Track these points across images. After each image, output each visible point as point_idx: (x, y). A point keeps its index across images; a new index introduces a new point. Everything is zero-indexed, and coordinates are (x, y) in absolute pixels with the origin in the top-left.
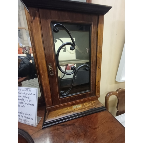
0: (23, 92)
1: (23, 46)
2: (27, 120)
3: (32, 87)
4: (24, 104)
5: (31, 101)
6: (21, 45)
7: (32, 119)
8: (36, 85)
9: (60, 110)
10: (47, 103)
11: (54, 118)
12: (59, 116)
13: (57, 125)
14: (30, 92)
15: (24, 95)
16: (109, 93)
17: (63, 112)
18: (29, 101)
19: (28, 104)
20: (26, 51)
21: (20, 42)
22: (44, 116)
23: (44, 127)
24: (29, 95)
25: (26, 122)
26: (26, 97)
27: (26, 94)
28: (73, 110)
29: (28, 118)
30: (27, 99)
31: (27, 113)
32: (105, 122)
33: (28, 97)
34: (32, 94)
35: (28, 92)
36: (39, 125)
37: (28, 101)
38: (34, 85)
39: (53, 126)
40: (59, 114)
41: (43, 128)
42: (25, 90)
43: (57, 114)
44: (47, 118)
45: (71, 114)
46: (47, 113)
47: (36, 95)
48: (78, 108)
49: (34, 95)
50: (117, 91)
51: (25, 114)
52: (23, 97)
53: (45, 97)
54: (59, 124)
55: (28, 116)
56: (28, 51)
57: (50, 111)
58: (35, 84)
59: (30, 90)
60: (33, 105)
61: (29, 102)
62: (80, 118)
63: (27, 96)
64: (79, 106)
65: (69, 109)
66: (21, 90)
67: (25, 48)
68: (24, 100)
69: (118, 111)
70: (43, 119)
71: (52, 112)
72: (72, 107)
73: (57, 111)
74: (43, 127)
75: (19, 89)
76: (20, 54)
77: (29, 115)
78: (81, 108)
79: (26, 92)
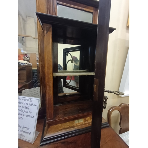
0: (24, 102)
1: (24, 53)
2: (24, 134)
3: (32, 97)
4: (23, 115)
5: (31, 113)
6: (22, 51)
7: (30, 134)
8: (36, 95)
9: (61, 124)
10: (48, 115)
11: (54, 134)
12: (59, 131)
13: (57, 142)
14: (31, 102)
15: (24, 106)
16: (112, 108)
17: (64, 126)
18: (29, 112)
19: (27, 116)
20: (27, 57)
21: (22, 48)
22: (42, 131)
23: (42, 144)
24: (30, 106)
25: (22, 137)
26: (25, 107)
27: (27, 104)
28: (75, 125)
29: (25, 132)
30: (26, 110)
31: (25, 126)
32: (108, 141)
33: (28, 108)
34: (33, 105)
35: (28, 102)
36: (36, 141)
37: (27, 112)
38: (34, 95)
39: (52, 143)
40: (60, 129)
41: (41, 146)
42: (26, 100)
43: (58, 128)
44: (46, 133)
45: (73, 129)
46: (46, 128)
47: (37, 106)
48: (80, 123)
49: (36, 105)
50: (120, 105)
51: (22, 127)
52: (23, 107)
53: (47, 108)
54: (59, 142)
55: (25, 130)
56: (29, 58)
57: (50, 125)
58: (35, 93)
59: (31, 100)
60: (33, 117)
61: (28, 114)
62: (82, 135)
63: (27, 106)
64: (81, 121)
65: (70, 123)
66: (22, 100)
67: (26, 55)
68: (23, 111)
69: (121, 129)
70: (41, 135)
71: (52, 126)
72: (74, 121)
73: (57, 125)
74: (40, 143)
75: (19, 99)
76: (21, 60)
77: (27, 128)
78: (83, 123)
79: (26, 102)
